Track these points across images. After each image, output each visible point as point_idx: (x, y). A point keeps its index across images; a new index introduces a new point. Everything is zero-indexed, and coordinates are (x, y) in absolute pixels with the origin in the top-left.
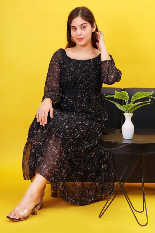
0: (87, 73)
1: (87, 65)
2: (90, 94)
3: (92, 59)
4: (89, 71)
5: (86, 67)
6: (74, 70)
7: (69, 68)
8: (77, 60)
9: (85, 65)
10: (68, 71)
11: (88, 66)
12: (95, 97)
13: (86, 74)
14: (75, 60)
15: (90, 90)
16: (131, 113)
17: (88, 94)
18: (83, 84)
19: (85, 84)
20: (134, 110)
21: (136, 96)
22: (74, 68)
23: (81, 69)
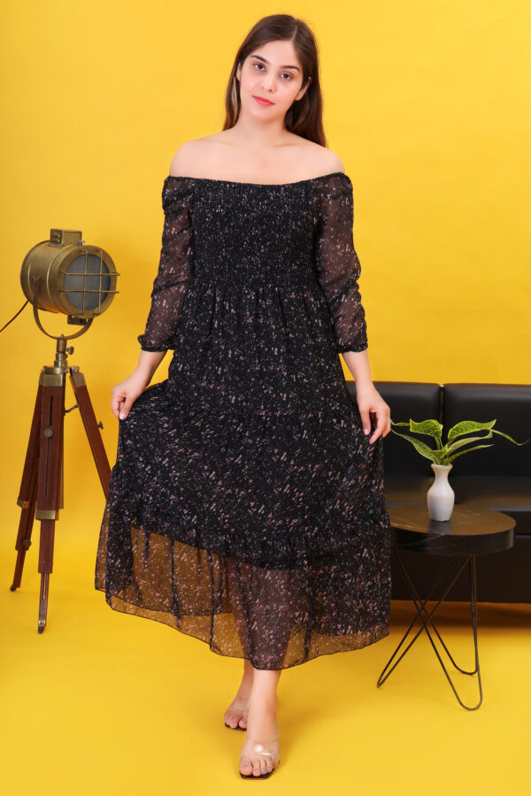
0: (267, 225)
1: (268, 198)
2: (279, 287)
3: (284, 186)
4: (275, 219)
5: (263, 204)
6: (227, 213)
7: (211, 209)
8: (235, 183)
9: (262, 200)
10: (209, 218)
11: (271, 202)
12: (293, 296)
13: (264, 227)
14: (230, 183)
15: (277, 275)
16: (447, 464)
17: (273, 288)
18: (256, 255)
19: (260, 257)
20: (453, 457)
21: (457, 429)
22: (228, 208)
23: (249, 212)
